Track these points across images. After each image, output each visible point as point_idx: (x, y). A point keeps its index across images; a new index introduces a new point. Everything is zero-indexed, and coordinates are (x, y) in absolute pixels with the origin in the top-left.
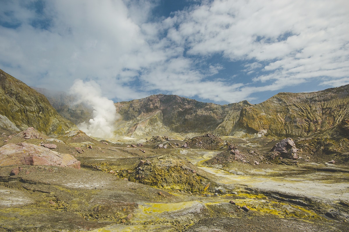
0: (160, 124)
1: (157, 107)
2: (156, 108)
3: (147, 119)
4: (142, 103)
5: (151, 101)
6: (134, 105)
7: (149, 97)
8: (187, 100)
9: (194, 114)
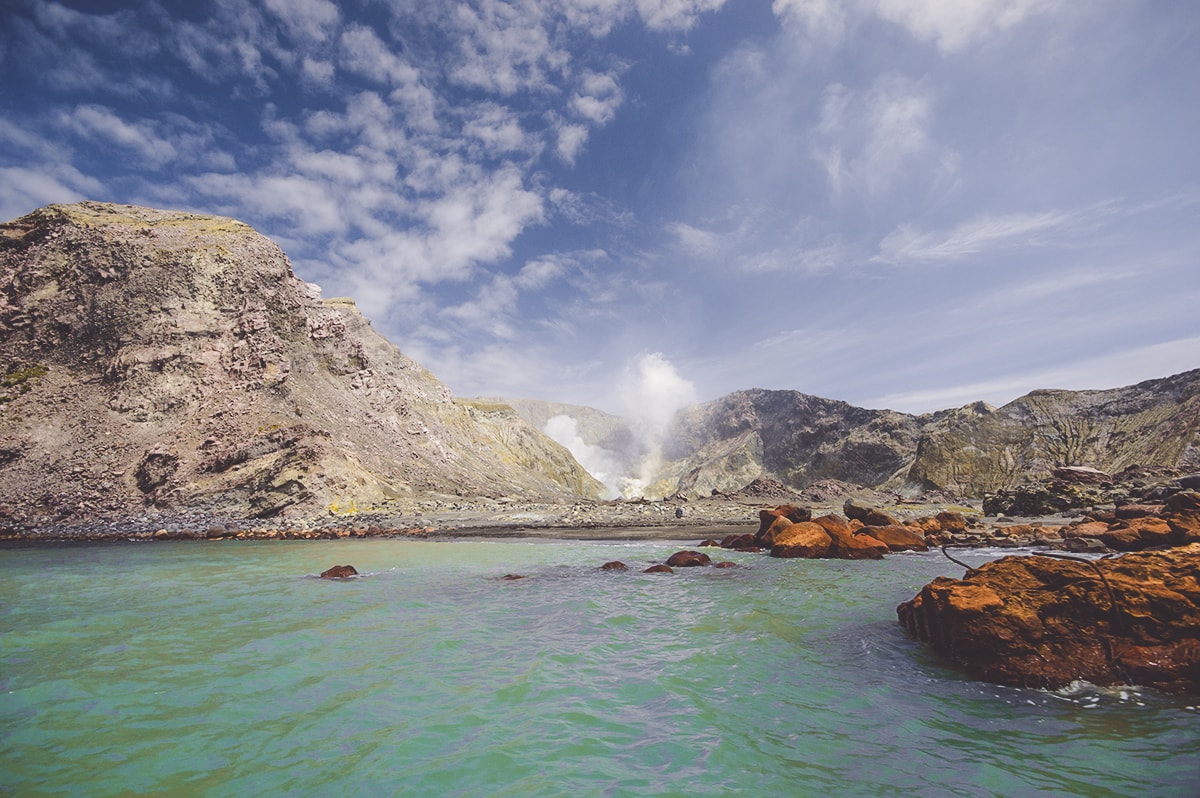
0: (756, 467)
1: (746, 422)
2: (745, 426)
3: (722, 458)
4: (711, 413)
5: (733, 407)
7: (726, 398)
8: (824, 403)
9: (842, 442)
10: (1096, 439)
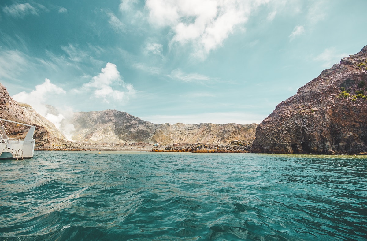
0: (112, 133)
2: (110, 120)
3: (101, 129)
5: (107, 114)
6: (91, 116)
7: (105, 111)
8: (134, 118)
9: (137, 128)
10: (186, 134)
